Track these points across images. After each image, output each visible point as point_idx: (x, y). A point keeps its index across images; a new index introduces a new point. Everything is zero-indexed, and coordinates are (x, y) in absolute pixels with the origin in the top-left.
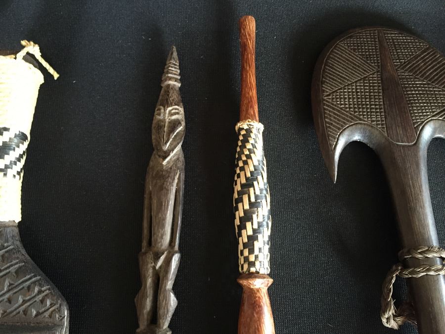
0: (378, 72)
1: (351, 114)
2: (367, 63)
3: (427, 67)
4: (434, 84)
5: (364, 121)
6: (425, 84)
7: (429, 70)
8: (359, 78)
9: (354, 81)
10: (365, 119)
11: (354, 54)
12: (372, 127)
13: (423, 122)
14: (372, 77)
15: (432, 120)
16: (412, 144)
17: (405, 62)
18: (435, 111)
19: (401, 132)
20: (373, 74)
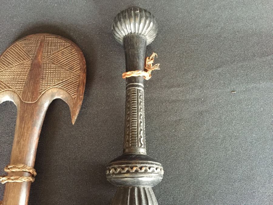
0: (31, 60)
1: (5, 84)
2: (28, 55)
3: (63, 57)
4: (62, 67)
5: (11, 89)
6: (57, 67)
7: (63, 59)
8: (19, 64)
9: (14, 65)
10: (12, 88)
11: (22, 49)
12: (14, 92)
13: (46, 89)
14: (27, 63)
15: (52, 88)
16: (34, 102)
17: (50, 54)
18: (56, 83)
19: (30, 96)
20: (28, 61)
